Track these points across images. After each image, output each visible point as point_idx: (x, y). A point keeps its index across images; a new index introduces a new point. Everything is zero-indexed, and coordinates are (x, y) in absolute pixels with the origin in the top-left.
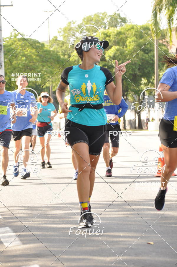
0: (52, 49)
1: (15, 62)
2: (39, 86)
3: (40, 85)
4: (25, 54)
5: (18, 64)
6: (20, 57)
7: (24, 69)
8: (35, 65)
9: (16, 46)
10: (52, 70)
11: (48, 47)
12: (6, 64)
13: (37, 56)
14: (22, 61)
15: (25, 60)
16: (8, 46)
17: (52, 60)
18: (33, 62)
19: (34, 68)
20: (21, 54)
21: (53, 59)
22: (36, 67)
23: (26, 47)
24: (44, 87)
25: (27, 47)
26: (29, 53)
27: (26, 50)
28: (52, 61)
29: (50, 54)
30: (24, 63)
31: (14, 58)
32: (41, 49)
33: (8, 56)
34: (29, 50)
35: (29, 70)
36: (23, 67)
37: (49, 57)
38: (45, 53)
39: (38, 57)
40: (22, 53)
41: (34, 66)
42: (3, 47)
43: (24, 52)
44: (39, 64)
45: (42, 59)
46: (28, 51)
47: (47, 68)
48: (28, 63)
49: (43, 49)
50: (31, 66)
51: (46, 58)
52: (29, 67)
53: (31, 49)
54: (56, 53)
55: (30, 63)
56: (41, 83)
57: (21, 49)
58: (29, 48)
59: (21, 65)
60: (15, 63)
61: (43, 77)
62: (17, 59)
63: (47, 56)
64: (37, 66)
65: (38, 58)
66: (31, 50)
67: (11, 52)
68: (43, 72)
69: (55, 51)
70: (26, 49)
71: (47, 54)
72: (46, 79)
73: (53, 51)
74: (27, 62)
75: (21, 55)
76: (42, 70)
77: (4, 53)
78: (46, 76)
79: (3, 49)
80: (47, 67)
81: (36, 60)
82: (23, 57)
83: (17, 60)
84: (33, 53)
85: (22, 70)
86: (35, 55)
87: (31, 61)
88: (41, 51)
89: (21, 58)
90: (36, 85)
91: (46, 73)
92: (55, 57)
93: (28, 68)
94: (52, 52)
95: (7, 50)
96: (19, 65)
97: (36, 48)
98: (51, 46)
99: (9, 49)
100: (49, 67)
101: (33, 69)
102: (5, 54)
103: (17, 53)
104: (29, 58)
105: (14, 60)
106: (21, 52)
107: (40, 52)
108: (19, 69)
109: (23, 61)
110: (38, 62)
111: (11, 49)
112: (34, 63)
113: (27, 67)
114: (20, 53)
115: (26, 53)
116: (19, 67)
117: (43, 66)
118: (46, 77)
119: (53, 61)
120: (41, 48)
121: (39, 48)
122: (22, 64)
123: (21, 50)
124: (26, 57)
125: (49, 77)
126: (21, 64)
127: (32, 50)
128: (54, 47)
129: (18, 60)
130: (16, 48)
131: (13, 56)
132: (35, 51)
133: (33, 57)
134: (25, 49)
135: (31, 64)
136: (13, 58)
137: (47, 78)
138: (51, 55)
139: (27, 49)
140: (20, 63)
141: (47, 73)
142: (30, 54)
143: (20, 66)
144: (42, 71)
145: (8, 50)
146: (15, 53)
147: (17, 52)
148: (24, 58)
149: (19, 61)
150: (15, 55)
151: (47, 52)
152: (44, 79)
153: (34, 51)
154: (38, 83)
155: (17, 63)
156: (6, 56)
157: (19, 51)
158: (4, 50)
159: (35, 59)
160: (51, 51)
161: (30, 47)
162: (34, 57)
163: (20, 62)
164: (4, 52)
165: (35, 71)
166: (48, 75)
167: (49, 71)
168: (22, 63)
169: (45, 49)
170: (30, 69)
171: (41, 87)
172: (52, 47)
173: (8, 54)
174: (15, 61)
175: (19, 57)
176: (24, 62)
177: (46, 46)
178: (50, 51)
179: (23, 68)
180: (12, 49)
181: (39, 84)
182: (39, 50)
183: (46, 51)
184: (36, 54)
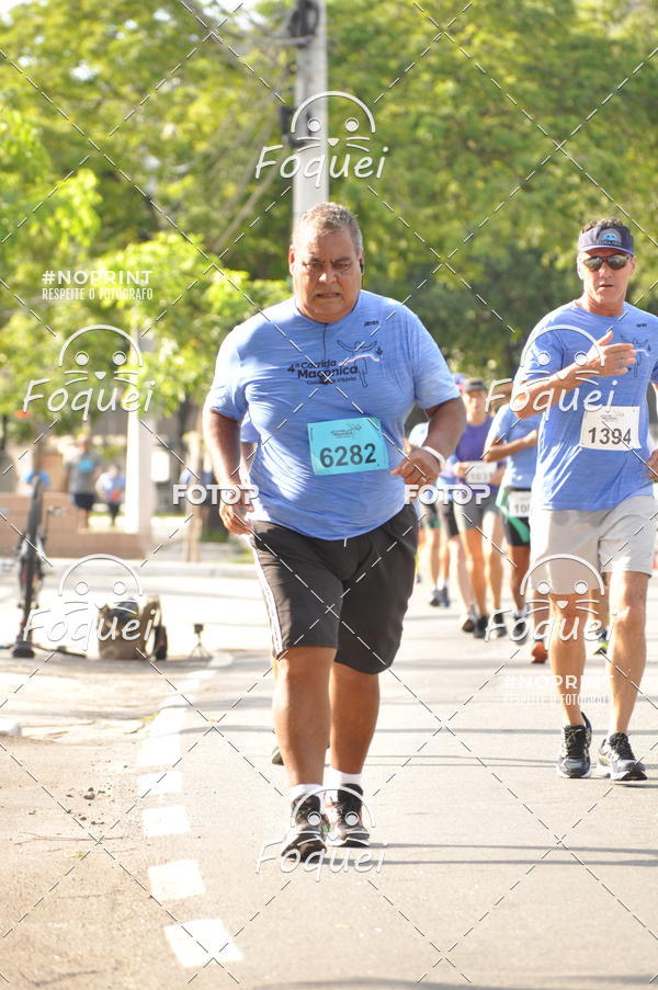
0: (616, 33)
1: (393, 108)
2: (530, 258)
3: (537, 253)
4: (453, 59)
5: (411, 119)
6: (426, 77)
7: (443, 153)
8: (510, 128)
9: (405, 11)
10: (615, 160)
11: (595, 20)
12: (337, 118)
13: (529, 71)
14: (435, 102)
15: (456, 99)
16: (353, 12)
17: (617, 100)
18: (504, 113)
19: (502, 148)
20: (433, 60)
21: (622, 92)
22: (515, 138)
23: (463, 17)
24: (560, 264)
25: (470, 21)
26: (478, 57)
27: (462, 37)
28: (615, 108)
29: (609, 61)
30: (446, 118)
31: (385, 81)
32: (550, 34)
33: (349, 73)
34: (482, 36)
35: (476, 160)
36: (441, 141)
37: (600, 78)
38: (577, 54)
39: (532, 80)
40: (437, 53)
41: (506, 132)
42: (323, 18)
43: (451, 49)
44: (533, 122)
45: (554, 94)
46: (476, 42)
47: (584, 149)
48: (468, 114)
49: (566, 33)
50: (489, 133)
51: (580, 85)
52: (476, 141)
53: (490, 32)
54: (641, 55)
55: (484, 114)
56: (543, 238)
57: (430, 27)
58: (479, 27)
59: (431, 128)
60: (395, 116)
61: (559, 203)
62: (406, 90)
63: (584, 72)
64: (525, 136)
65: (531, 86)
66: (490, 37)
67: (372, 50)
68: (559, 172)
69: (641, 46)
70: (462, 30)
71: (589, 64)
72: (577, 215)
73: (628, 47)
74: (464, 109)
75: (430, 68)
76: (556, 163)
77: (329, 54)
78: (573, 196)
79: (322, 30)
80: (584, 139)
81: (520, 96)
82: (443, 81)
83: (403, 97)
84: (500, 58)
85: (432, 156)
86: (512, 66)
87: (491, 105)
88: (553, 42)
89: (433, 83)
90: (512, 250)
91: (575, 179)
92: (638, 80)
93: (472, 144)
94: (616, 50)
95: (349, 31)
96: (416, 125)
97: (523, 28)
98: (617, 13)
99: (362, 28)
100: (598, 142)
101: (499, 154)
102: (335, 61)
103: (404, 53)
104: (476, 84)
105: (389, 95)
106: (434, 46)
107: (545, 46)
108: (416, 150)
109: (444, 103)
110: (533, 108)
111: (370, 28)
112: (506, 119)
113: (465, 139)
114: (421, 52)
115: (460, 53)
116: (416, 142)
117: (562, 135)
118: (575, 203)
119: (624, 107)
120: (551, 25)
121: (543, 27)
122: (436, 121)
123: (429, 35)
124: (458, 80)
125: (593, 203)
126: (428, 120)
127: (500, 36)
128: (629, 22)
129: (413, 95)
130: (403, 25)
131: (382, 70)
132: (517, 41)
133: (500, 79)
134: (453, 32)
135: (489, 121)
136: (381, 87)
137: (582, 206)
138: (613, 69)
139: (470, 29)
140: (420, 116)
141: (584, 178)
142: (486, 61)
143: (422, 133)
144: (552, 168)
145: (356, 35)
146: (395, 56)
147: (404, 47)
148: (448, 87)
149: (413, 101)
150: (393, 64)
151: (589, 52)
152: (564, 212)
153: (509, 41)
154: (529, 242)
155: (407, 113)
156: (340, 72)
157: (417, 39)
158: (330, 33)
159: (512, 89)
160: (614, 43)
161: (486, 19)
162: (510, 80)
163: (424, 108)
164: (331, 44)
165: (510, 165)
166: (591, 191)
167: (593, 167)
168: (432, 114)
169: (576, 31)
170: (481, 152)
171: (545, 260)
172: (618, 21)
173: (354, 57)
174: (395, 100)
175: (416, 76)
176: (446, 110)
177: (583, 15)
178: (604, 46)
179: (436, 148)
180: (378, 32)
181: (535, 242)
182: (541, 36)
183: (584, 43)
184: (522, 59)
